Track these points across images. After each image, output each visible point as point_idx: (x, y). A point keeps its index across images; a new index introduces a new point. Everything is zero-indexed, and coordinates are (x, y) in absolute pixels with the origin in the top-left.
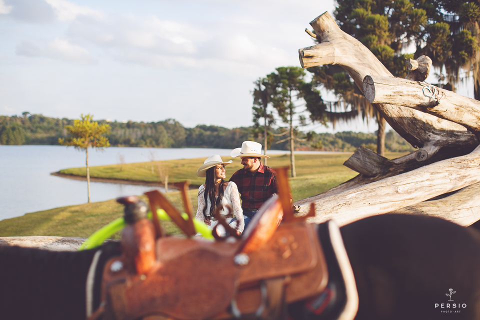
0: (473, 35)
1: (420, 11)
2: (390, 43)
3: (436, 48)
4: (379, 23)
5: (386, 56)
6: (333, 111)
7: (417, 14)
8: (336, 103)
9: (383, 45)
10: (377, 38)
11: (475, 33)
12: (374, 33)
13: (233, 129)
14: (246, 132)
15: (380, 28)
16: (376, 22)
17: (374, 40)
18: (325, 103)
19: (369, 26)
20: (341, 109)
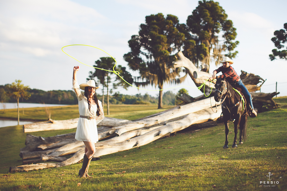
0: (206, 46)
1: (182, 34)
2: (167, 48)
3: (189, 52)
4: (163, 38)
5: (166, 55)
6: (137, 81)
7: (180, 35)
8: (138, 78)
9: (164, 49)
10: (162, 46)
11: (207, 45)
12: (160, 44)
13: (48, 91)
14: (56, 93)
15: (163, 42)
16: (161, 38)
17: (160, 47)
18: (133, 77)
19: (158, 40)
20: (140, 81)
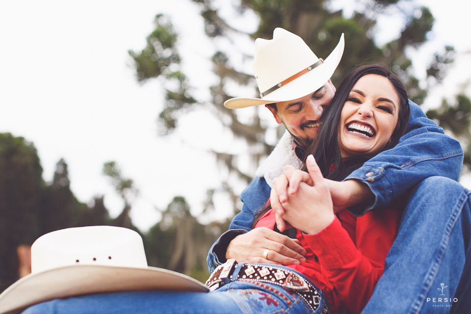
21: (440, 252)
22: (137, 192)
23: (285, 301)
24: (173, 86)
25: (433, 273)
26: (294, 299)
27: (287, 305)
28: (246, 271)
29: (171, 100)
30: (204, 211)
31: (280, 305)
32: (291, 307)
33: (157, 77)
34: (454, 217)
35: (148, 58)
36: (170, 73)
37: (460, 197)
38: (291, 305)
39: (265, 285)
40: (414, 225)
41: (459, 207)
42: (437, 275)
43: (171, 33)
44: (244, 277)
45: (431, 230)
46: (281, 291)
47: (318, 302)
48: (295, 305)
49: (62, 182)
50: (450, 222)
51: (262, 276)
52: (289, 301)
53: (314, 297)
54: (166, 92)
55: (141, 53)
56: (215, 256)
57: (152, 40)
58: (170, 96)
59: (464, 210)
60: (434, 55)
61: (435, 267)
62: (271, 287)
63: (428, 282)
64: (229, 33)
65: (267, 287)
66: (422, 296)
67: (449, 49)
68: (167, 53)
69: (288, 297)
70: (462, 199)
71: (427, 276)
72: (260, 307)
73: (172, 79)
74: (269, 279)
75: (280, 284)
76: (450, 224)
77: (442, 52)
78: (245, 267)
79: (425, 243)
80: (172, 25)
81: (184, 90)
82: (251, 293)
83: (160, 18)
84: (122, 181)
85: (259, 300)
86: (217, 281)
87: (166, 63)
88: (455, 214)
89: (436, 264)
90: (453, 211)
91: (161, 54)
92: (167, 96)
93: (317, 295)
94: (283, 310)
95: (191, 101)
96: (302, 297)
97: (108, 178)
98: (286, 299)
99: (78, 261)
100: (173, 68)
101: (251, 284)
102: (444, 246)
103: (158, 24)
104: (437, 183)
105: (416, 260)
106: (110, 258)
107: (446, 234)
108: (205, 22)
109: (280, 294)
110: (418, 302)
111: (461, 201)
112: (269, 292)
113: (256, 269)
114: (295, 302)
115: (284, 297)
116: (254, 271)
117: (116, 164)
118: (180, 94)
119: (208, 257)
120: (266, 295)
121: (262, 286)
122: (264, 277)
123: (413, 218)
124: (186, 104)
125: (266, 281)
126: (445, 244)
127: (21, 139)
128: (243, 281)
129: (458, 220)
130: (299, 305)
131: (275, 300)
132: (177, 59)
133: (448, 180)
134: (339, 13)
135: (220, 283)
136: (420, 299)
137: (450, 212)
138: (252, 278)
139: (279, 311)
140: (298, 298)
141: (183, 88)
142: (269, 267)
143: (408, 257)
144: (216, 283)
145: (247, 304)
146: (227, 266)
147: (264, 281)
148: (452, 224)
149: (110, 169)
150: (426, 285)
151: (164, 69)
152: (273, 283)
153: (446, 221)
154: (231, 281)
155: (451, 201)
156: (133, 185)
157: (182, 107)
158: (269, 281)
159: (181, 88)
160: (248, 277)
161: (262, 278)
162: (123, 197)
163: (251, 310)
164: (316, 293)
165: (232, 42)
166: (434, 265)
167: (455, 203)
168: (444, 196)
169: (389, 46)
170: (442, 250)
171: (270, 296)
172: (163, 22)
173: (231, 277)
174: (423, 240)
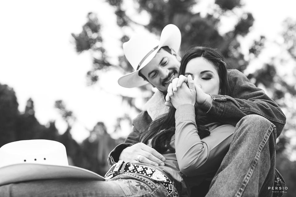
21: (255, 163)
22: (75, 119)
23: (151, 187)
24: (98, 55)
25: (249, 175)
26: (157, 186)
27: (153, 190)
28: (129, 168)
29: (97, 64)
30: (115, 131)
31: (148, 189)
32: (155, 191)
33: (88, 50)
34: (264, 141)
35: (83, 38)
36: (96, 48)
37: (269, 129)
38: (155, 190)
39: (140, 177)
40: (240, 143)
41: (268, 135)
42: (252, 177)
43: (97, 24)
44: (128, 171)
45: (250, 148)
46: (149, 181)
47: (172, 188)
48: (158, 189)
49: (30, 112)
50: (262, 144)
51: (138, 171)
52: (154, 187)
53: (169, 185)
54: (93, 59)
55: (79, 35)
56: (112, 158)
57: (86, 28)
58: (96, 61)
59: (271, 137)
60: (254, 40)
61: (251, 172)
62: (143, 178)
63: (246, 181)
64: (131, 24)
65: (141, 179)
66: (242, 189)
67: (262, 37)
68: (94, 36)
69: (153, 184)
70: (270, 130)
71: (246, 177)
72: (136, 190)
73: (97, 51)
74: (142, 173)
75: (149, 177)
76: (262, 145)
77: (258, 39)
78: (129, 166)
79: (246, 156)
80: (97, 19)
81: (105, 58)
82: (131, 182)
83: (91, 14)
84: (66, 112)
85: (135, 186)
86: (112, 173)
87: (94, 42)
88: (266, 139)
89: (252, 170)
90: (265, 137)
91: (91, 36)
92: (94, 62)
93: (171, 184)
94: (150, 192)
95: (108, 65)
96: (162, 185)
97: (58, 109)
98: (152, 186)
99: (25, 161)
100: (98, 45)
101: (131, 176)
102: (257, 159)
103: (89, 18)
104: (256, 119)
105: (240, 167)
106: (45, 159)
107: (259, 151)
108: (117, 18)
109: (148, 183)
110: (239, 193)
111: (269, 131)
112: (142, 182)
113: (135, 167)
114: (158, 188)
115: (151, 185)
116: (134, 168)
117: (62, 102)
118: (101, 60)
119: (108, 159)
120: (140, 183)
121: (138, 177)
122: (139, 172)
123: (240, 139)
124: (105, 66)
125: (141, 175)
126: (258, 158)
127: (6, 86)
128: (127, 174)
129: (267, 142)
130: (160, 189)
131: (145, 187)
132: (100, 39)
133: (263, 118)
134: (198, 14)
135: (114, 174)
136: (240, 191)
137: (262, 138)
138: (132, 172)
139: (147, 193)
140: (160, 186)
141: (104, 57)
142: (143, 166)
143: (235, 165)
144: (112, 174)
145: (128, 188)
146: (118, 164)
147: (139, 174)
148: (263, 145)
149: (59, 104)
150: (245, 183)
151: (92, 45)
152: (145, 176)
153: (260, 143)
154: (120, 174)
155: (264, 131)
156: (72, 114)
157: (103, 68)
158: (142, 175)
159: (102, 57)
160: (130, 172)
161: (138, 173)
162: (67, 121)
163: (131, 192)
164: (170, 183)
165: (133, 30)
166: (250, 171)
167: (266, 133)
168: (260, 128)
169: (227, 34)
170: (256, 161)
171: (142, 184)
172: (92, 17)
173: (120, 171)
174: (245, 154)
